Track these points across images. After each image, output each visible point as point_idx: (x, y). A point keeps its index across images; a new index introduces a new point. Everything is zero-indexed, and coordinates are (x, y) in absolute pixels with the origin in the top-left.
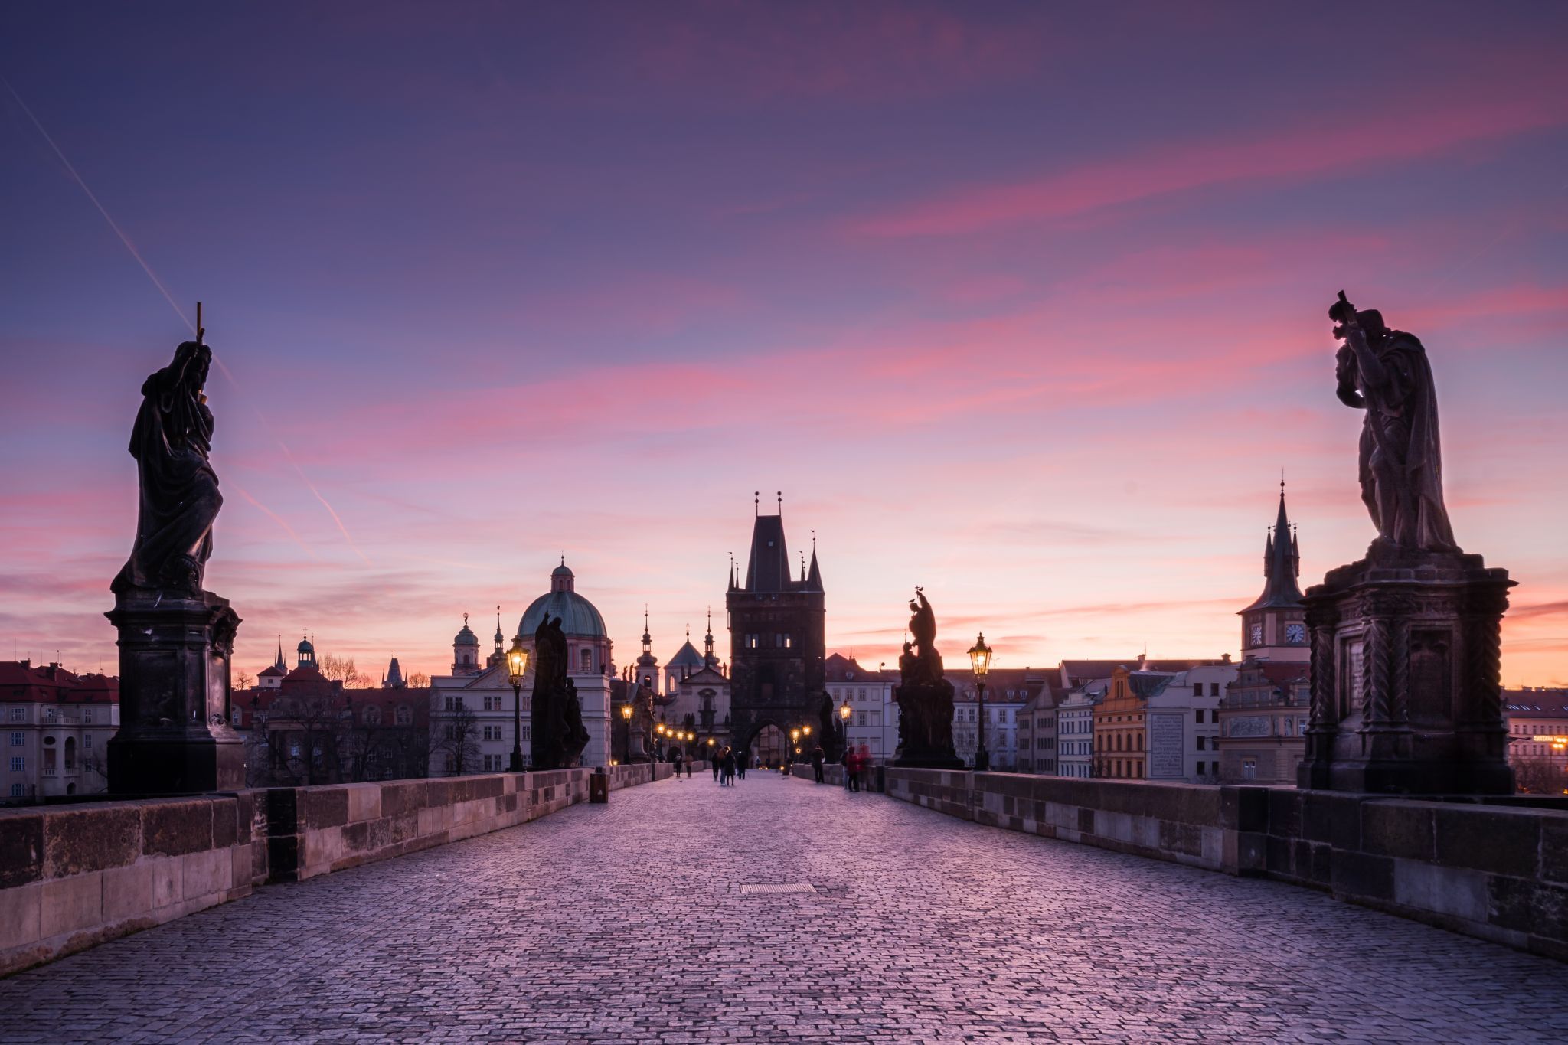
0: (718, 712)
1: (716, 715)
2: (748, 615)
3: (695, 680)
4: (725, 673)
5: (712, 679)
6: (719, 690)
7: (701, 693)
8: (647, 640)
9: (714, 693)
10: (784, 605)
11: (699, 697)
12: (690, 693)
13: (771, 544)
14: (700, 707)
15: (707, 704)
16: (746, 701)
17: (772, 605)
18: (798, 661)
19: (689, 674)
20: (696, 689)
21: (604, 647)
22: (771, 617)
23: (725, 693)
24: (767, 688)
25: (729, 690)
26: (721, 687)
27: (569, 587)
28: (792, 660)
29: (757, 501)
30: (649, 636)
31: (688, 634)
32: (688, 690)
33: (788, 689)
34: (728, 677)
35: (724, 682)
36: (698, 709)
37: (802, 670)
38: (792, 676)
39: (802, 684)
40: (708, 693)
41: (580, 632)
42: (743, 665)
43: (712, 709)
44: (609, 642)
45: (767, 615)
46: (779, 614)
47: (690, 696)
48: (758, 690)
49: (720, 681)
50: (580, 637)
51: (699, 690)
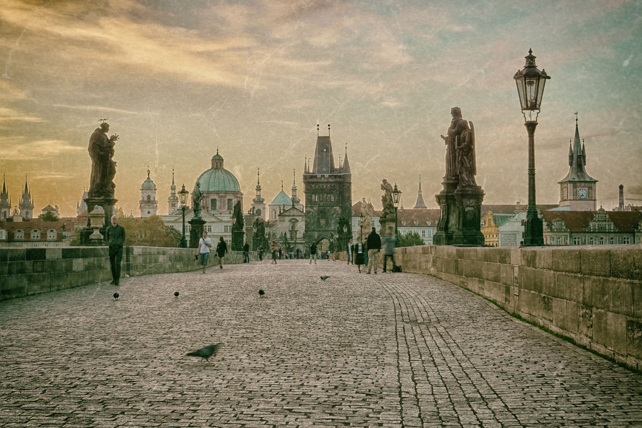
0: (299, 231)
1: (298, 233)
2: (313, 186)
3: (287, 214)
5: (295, 213)
6: (300, 219)
7: (290, 221)
8: (258, 189)
9: (297, 221)
10: (331, 181)
11: (289, 223)
12: (284, 221)
13: (325, 150)
14: (289, 228)
15: (293, 227)
16: (312, 227)
17: (325, 181)
18: (338, 208)
19: (284, 210)
20: (287, 219)
22: (325, 187)
23: (302, 220)
24: (323, 221)
25: (305, 219)
26: (301, 217)
27: (221, 166)
28: (335, 207)
29: (318, 129)
30: (260, 187)
31: (282, 186)
32: (282, 219)
33: (333, 222)
34: (304, 212)
35: (303, 215)
37: (340, 212)
38: (335, 215)
40: (293, 221)
41: (226, 190)
42: (311, 210)
43: (296, 229)
44: (242, 195)
45: (323, 186)
46: (329, 185)
47: (284, 223)
48: (319, 222)
49: (300, 214)
50: (226, 193)
51: (289, 219)
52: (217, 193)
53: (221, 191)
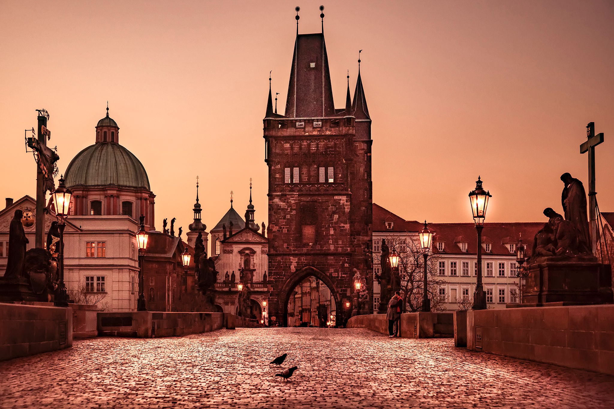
0: (257, 271)
1: (255, 273)
2: (288, 145)
3: (236, 239)
4: (263, 232)
5: (251, 237)
6: (258, 249)
7: (241, 252)
8: (197, 209)
9: (253, 252)
10: (328, 133)
11: (239, 256)
12: (231, 252)
13: (313, 65)
14: (240, 266)
15: (247, 262)
16: (285, 245)
17: (315, 133)
18: (343, 199)
19: (231, 232)
20: (236, 248)
21: (146, 199)
22: (313, 148)
23: (263, 252)
24: (309, 231)
25: (267, 249)
26: (260, 246)
27: (113, 138)
28: (336, 197)
29: (297, 18)
30: (200, 206)
31: (232, 201)
32: (228, 249)
33: (332, 232)
34: (266, 236)
35: (263, 241)
36: (238, 267)
37: (347, 210)
38: (336, 216)
39: (347, 226)
40: (247, 252)
41: (121, 183)
43: (252, 268)
44: (152, 196)
45: (309, 145)
46: (322, 144)
47: (231, 255)
48: (300, 232)
49: (258, 239)
50: (121, 188)
51: (240, 249)
52: (103, 188)
53: (110, 184)
